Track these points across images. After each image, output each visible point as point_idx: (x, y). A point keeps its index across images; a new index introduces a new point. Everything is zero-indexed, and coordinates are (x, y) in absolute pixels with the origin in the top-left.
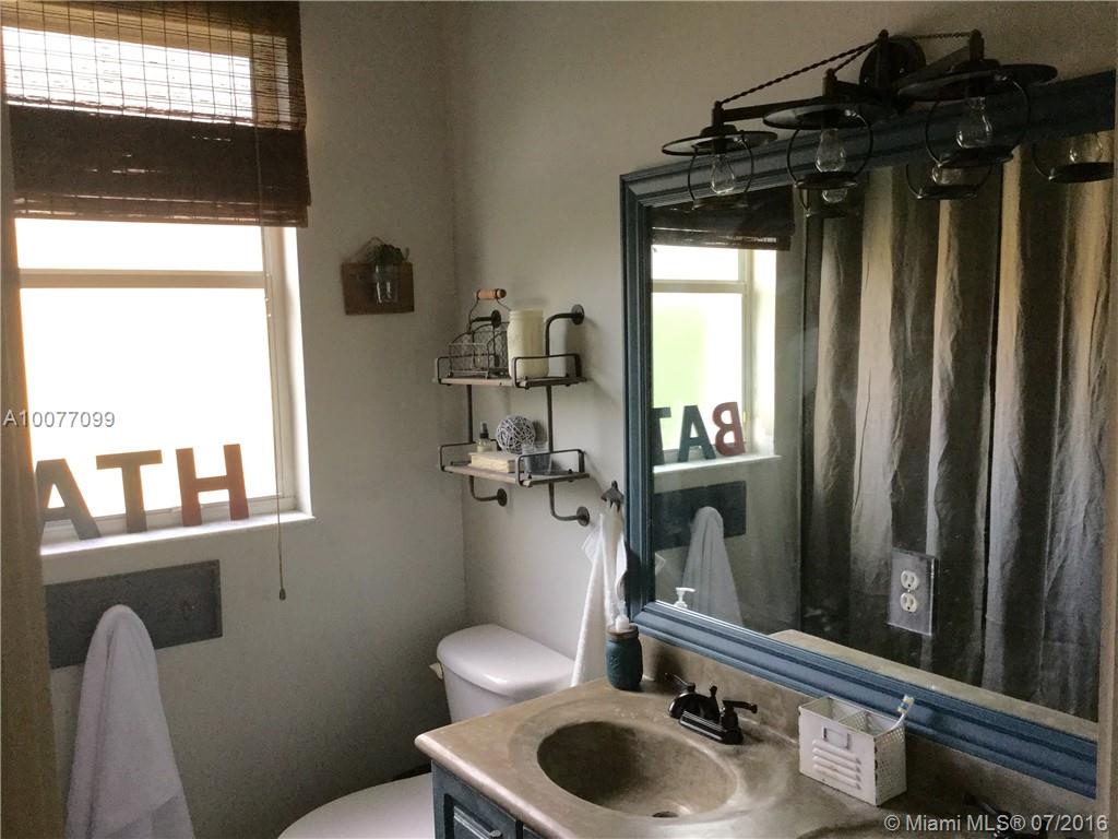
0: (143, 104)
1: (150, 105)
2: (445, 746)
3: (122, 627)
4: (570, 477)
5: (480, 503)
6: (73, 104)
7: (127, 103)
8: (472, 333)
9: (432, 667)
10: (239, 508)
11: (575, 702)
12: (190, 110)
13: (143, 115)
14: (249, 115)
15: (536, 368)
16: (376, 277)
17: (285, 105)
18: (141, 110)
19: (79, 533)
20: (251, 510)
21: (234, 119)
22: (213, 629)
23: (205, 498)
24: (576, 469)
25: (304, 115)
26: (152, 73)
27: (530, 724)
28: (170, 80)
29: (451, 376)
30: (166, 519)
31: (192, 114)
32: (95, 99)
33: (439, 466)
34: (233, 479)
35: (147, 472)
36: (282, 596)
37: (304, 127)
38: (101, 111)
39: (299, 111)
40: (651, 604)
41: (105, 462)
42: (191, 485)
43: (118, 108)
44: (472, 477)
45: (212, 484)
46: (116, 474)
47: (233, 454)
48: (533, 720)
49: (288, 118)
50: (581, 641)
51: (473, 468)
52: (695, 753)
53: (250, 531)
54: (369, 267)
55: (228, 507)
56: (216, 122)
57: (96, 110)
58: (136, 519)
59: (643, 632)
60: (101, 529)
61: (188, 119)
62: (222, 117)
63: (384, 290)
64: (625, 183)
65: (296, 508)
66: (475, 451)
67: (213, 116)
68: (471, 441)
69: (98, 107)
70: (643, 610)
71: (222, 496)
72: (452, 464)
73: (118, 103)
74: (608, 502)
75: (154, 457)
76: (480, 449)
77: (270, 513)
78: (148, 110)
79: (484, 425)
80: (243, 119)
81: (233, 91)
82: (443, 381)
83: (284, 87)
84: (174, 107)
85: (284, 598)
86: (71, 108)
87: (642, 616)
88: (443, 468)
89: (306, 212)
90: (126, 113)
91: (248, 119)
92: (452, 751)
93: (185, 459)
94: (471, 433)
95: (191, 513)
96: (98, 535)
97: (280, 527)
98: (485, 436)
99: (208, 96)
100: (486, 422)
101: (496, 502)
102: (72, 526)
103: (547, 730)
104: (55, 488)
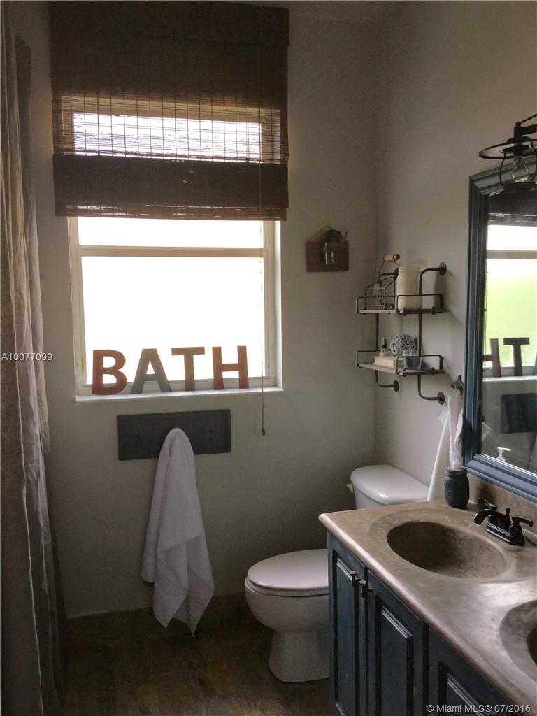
0: (199, 153)
1: (203, 154)
2: (334, 521)
3: (178, 440)
4: (433, 372)
5: (381, 388)
6: (163, 155)
7: (191, 153)
8: (380, 283)
9: (347, 485)
10: (244, 382)
11: (420, 510)
12: (223, 155)
13: (199, 160)
14: (257, 156)
15: (414, 303)
16: (325, 250)
17: (278, 149)
18: (198, 157)
19: (161, 388)
20: (250, 384)
21: (248, 159)
22: (225, 447)
23: (227, 375)
24: (437, 367)
25: (287, 155)
26: (205, 135)
27: (388, 518)
28: (214, 139)
29: (365, 309)
30: (205, 384)
31: (225, 158)
32: (174, 152)
33: (356, 364)
34: (242, 366)
35: (196, 358)
36: (263, 433)
37: (287, 162)
38: (178, 158)
39: (285, 152)
40: (477, 455)
41: (176, 352)
42: (219, 367)
43: (186, 156)
44: (377, 371)
45: (230, 367)
46: (181, 358)
47: (242, 351)
48: (390, 516)
49: (279, 157)
50: (433, 476)
51: (375, 366)
52: (491, 548)
53: (247, 395)
54: (321, 243)
55: (238, 381)
56: (238, 161)
57: (175, 158)
58: (190, 384)
59: (471, 473)
60: (172, 389)
61: (223, 161)
62: (241, 159)
63: (329, 257)
64: (472, 181)
65: (276, 385)
66: (379, 355)
67: (236, 158)
68: (377, 350)
69: (176, 157)
70: (472, 459)
71: (235, 375)
72: (364, 363)
73: (186, 153)
74: (455, 388)
75: (200, 351)
76: (382, 354)
77: (259, 387)
78: (202, 157)
79: (385, 340)
80: (253, 159)
81: (247, 143)
82: (360, 312)
83: (278, 139)
84: (215, 154)
85: (264, 435)
86: (162, 158)
87: (472, 463)
88: (358, 365)
89: (286, 211)
90: (190, 159)
91: (256, 159)
92: (337, 524)
93: (217, 352)
94: (377, 345)
95: (218, 383)
96: (170, 391)
97: (263, 394)
98: (385, 346)
99: (234, 147)
100: (387, 338)
101: (393, 388)
102: (158, 385)
103: (397, 522)
104: (150, 364)
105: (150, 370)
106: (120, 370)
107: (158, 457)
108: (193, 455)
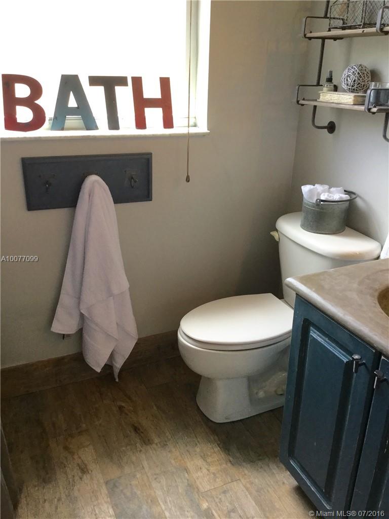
3: (97, 188)
5: (317, 129)
9: (271, 233)
19: (86, 127)
20: (174, 124)
22: (146, 195)
23: (148, 112)
33: (296, 101)
34: (165, 102)
35: (119, 90)
36: (188, 180)
42: (140, 103)
44: (315, 107)
45: (153, 103)
46: (101, 90)
47: (165, 83)
53: (172, 136)
66: (322, 90)
68: (318, 84)
72: (304, 99)
76: (325, 89)
77: (184, 127)
79: (331, 73)
82: (307, 36)
85: (189, 181)
88: (298, 102)
94: (319, 78)
95: (140, 121)
98: (330, 80)
100: (332, 70)
101: (326, 130)
102: (82, 121)
104: (71, 93)
105: (72, 103)
106: (36, 102)
107: (76, 207)
108: (113, 204)
